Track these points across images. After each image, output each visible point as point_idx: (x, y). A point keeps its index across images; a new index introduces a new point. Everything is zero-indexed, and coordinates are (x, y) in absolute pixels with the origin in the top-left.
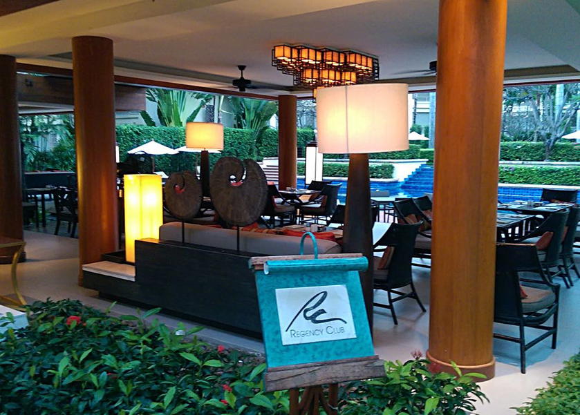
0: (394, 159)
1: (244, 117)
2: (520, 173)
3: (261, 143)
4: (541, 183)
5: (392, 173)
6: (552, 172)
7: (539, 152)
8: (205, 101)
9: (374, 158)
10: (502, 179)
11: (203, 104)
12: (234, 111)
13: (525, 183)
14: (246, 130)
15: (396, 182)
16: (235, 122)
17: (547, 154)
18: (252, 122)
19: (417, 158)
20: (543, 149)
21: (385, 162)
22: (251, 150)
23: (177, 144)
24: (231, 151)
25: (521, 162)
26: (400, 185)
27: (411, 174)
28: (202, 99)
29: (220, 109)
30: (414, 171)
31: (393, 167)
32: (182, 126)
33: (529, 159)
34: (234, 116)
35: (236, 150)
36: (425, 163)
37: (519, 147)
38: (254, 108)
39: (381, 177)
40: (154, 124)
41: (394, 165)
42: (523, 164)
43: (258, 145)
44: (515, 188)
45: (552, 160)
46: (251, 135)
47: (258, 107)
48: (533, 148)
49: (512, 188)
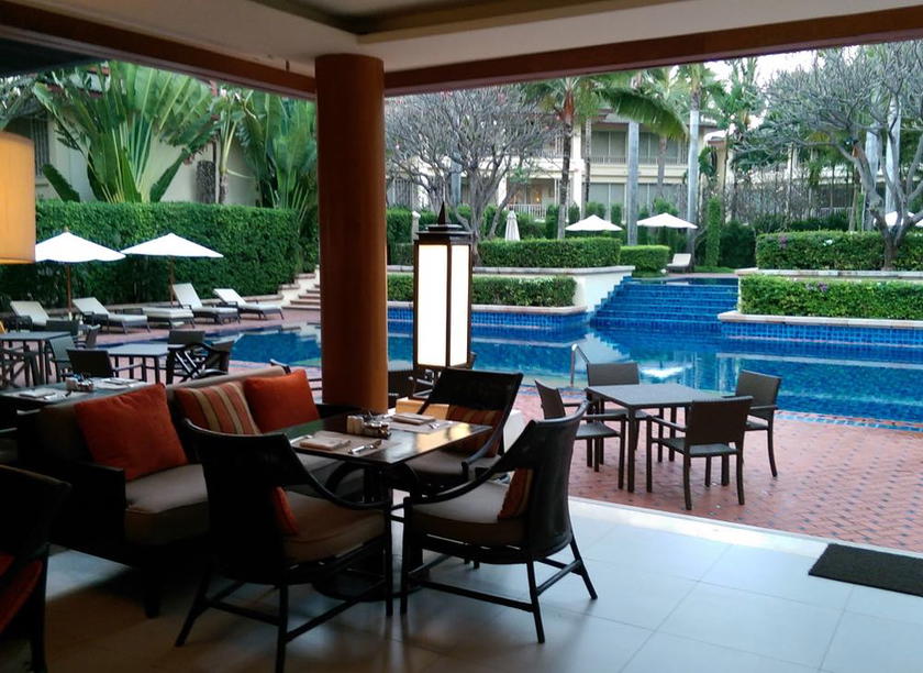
0: (575, 266)
1: (275, 186)
2: (840, 295)
3: (310, 236)
4: (885, 316)
5: (573, 294)
6: (909, 293)
7: (871, 252)
8: (189, 151)
9: (536, 266)
10: (802, 308)
11: (185, 158)
12: (255, 173)
13: (851, 315)
14: (279, 209)
15: (582, 314)
16: (258, 196)
17: (887, 255)
18: (291, 195)
19: (615, 264)
20: (878, 245)
21: (556, 274)
22: (290, 249)
23: (128, 239)
24: (247, 251)
25: (835, 273)
26: (588, 318)
27: (606, 296)
28: (185, 146)
29: (224, 168)
30: (612, 289)
31: (573, 284)
32: (140, 201)
33: (851, 266)
34: (255, 183)
35: (259, 252)
36: (630, 274)
37: (830, 242)
38: (294, 167)
39: (552, 304)
40: (76, 197)
41: (575, 278)
42: (840, 275)
43: (304, 239)
44: (831, 327)
45: (897, 267)
46: (290, 220)
47: (303, 164)
48: (859, 244)
49: (825, 326)
